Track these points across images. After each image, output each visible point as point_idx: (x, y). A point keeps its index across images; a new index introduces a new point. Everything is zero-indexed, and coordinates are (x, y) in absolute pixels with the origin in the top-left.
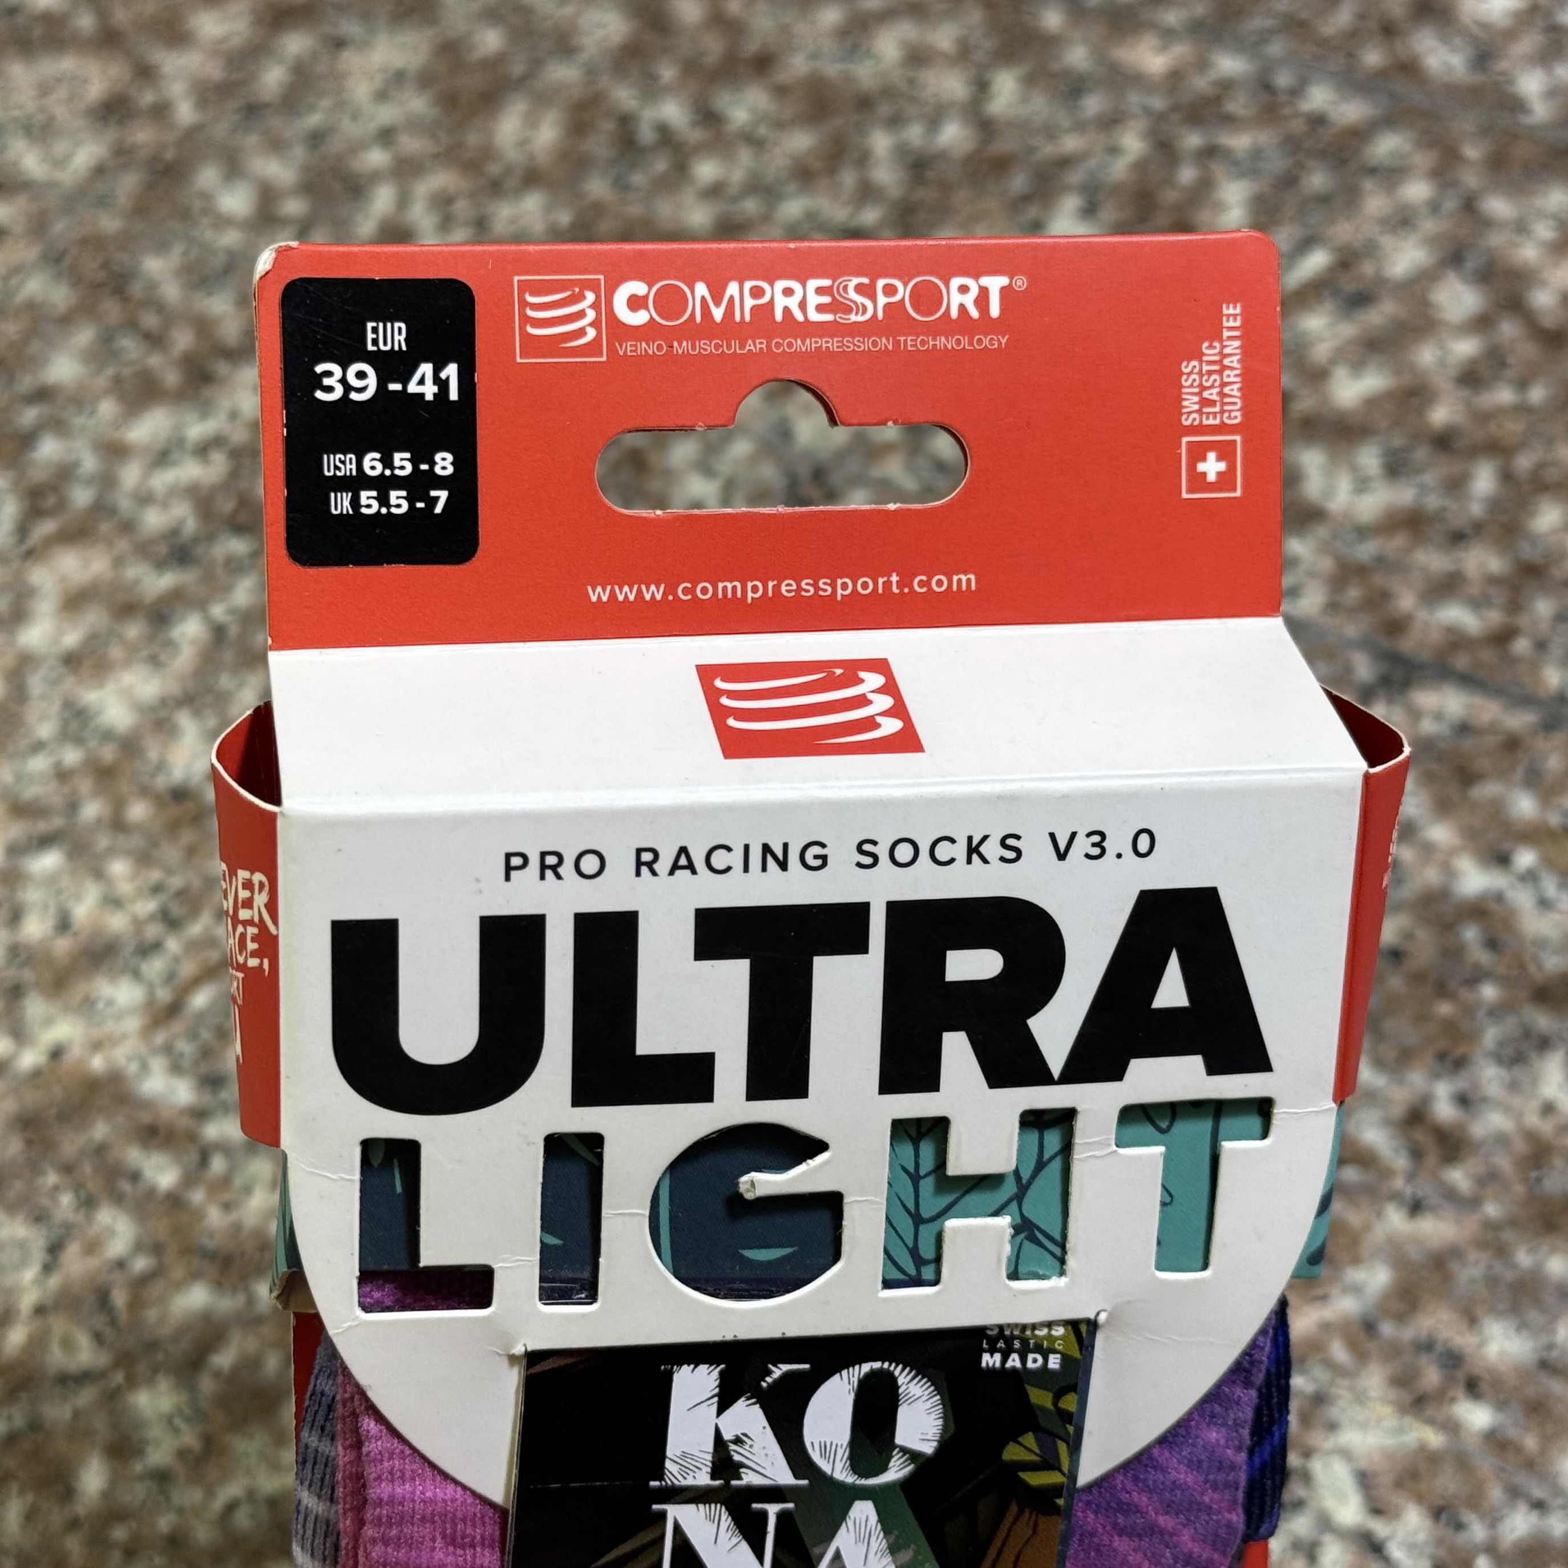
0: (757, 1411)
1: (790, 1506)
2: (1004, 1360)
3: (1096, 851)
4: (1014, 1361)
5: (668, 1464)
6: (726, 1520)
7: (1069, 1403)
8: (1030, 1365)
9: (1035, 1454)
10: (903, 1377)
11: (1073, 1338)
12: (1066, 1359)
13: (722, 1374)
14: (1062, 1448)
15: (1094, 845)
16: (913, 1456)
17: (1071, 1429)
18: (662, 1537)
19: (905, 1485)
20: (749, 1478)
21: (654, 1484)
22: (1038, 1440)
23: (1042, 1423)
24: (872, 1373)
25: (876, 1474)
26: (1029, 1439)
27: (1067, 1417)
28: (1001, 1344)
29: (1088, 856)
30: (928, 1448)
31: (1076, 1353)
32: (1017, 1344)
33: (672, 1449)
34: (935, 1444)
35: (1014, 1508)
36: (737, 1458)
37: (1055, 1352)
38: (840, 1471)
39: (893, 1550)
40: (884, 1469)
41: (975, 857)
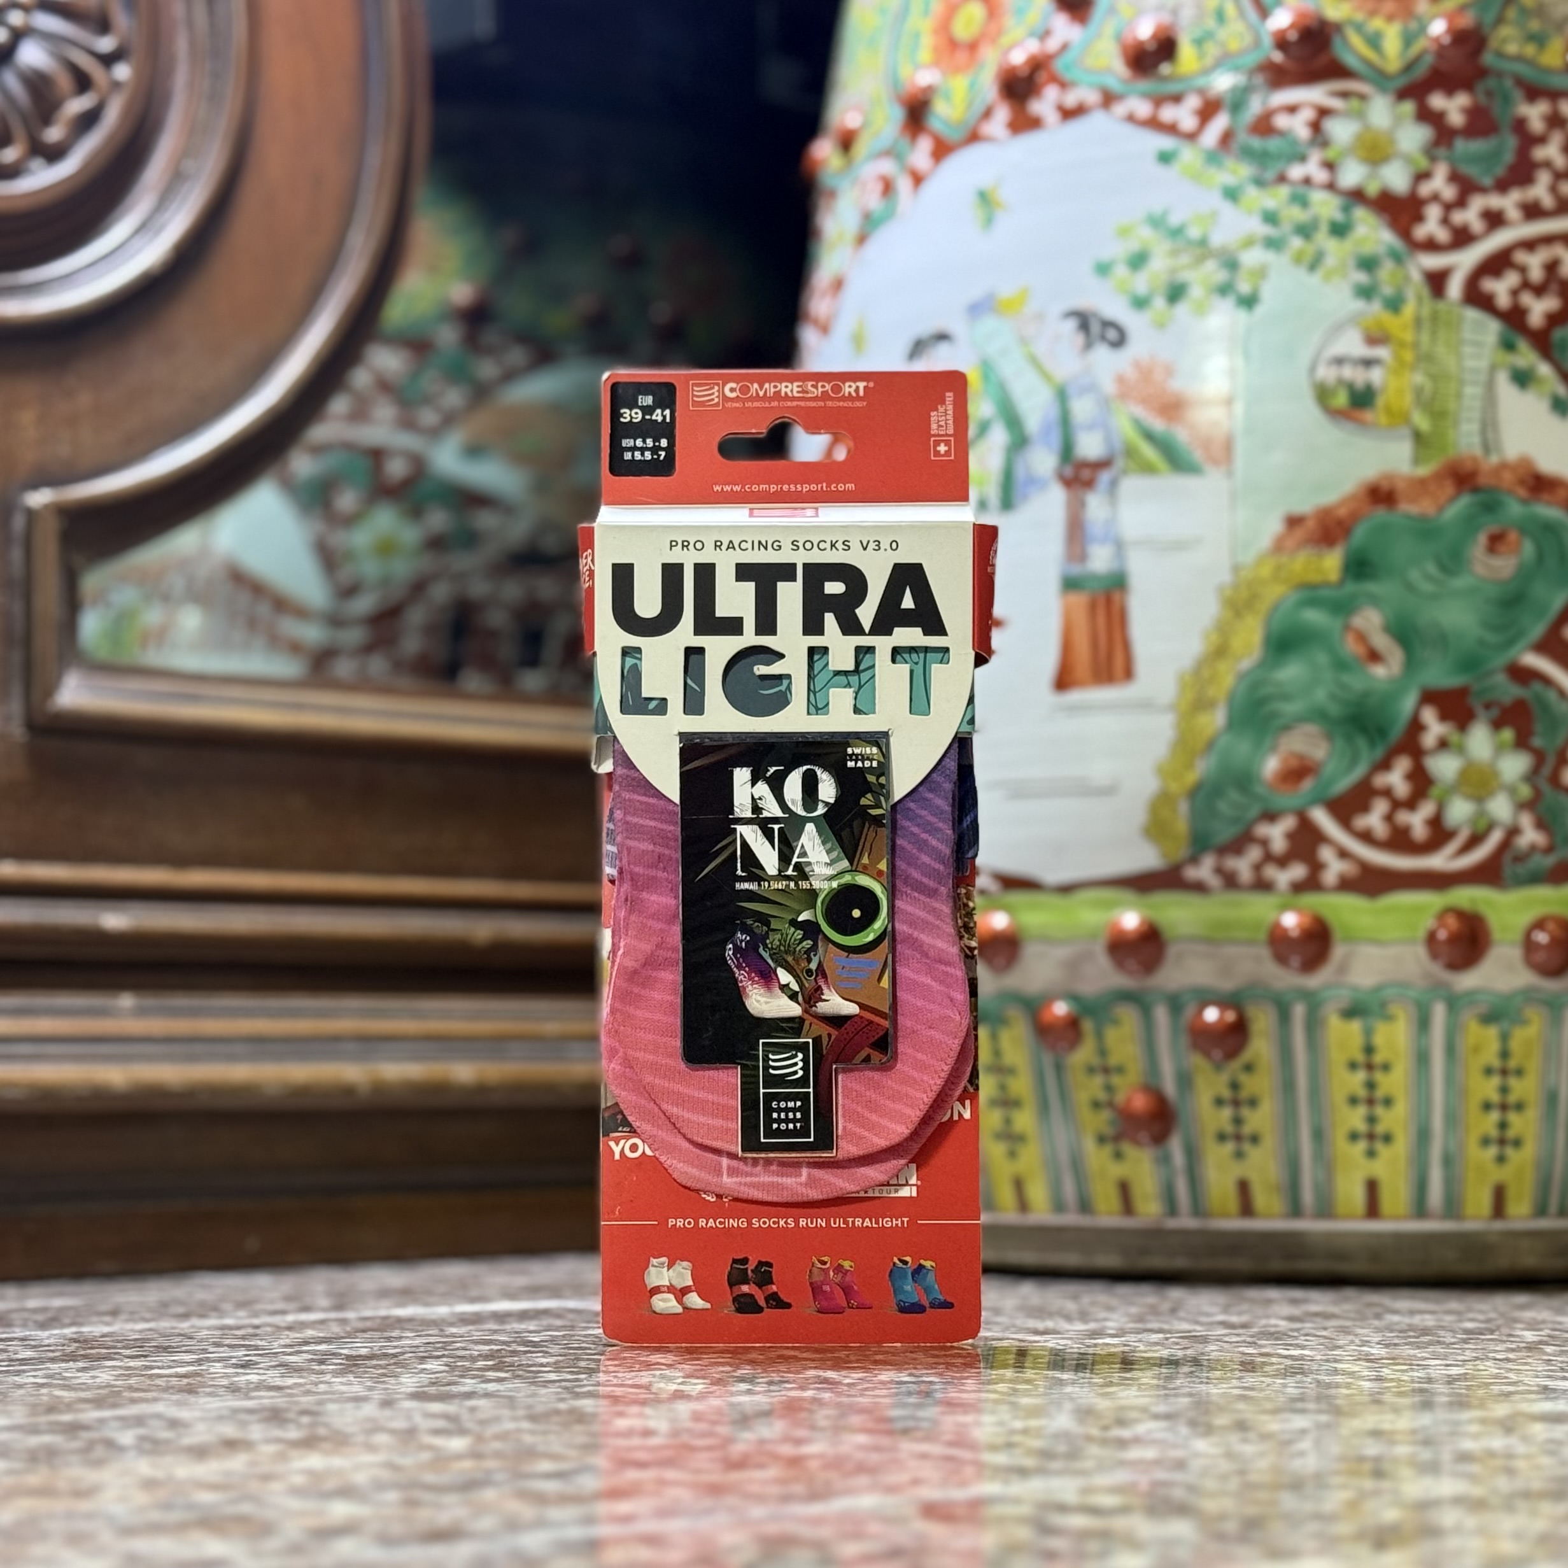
0: (766, 787)
1: (782, 825)
2: (856, 764)
3: (877, 548)
4: (860, 764)
5: (735, 808)
6: (759, 832)
7: (882, 780)
8: (866, 766)
9: (871, 801)
10: (819, 771)
11: (881, 755)
12: (879, 762)
13: (752, 771)
14: (882, 798)
15: (876, 545)
16: (827, 804)
17: (884, 791)
18: (736, 838)
19: (825, 815)
20: (765, 814)
21: (731, 817)
22: (873, 796)
23: (874, 789)
24: (808, 769)
25: (813, 812)
26: (869, 796)
27: (882, 786)
28: (854, 757)
29: (874, 550)
30: (832, 801)
31: (882, 760)
32: (860, 757)
33: (736, 802)
34: (834, 799)
35: (867, 825)
36: (760, 806)
37: (875, 760)
38: (800, 811)
39: (824, 843)
40: (815, 809)
41: (834, 548)
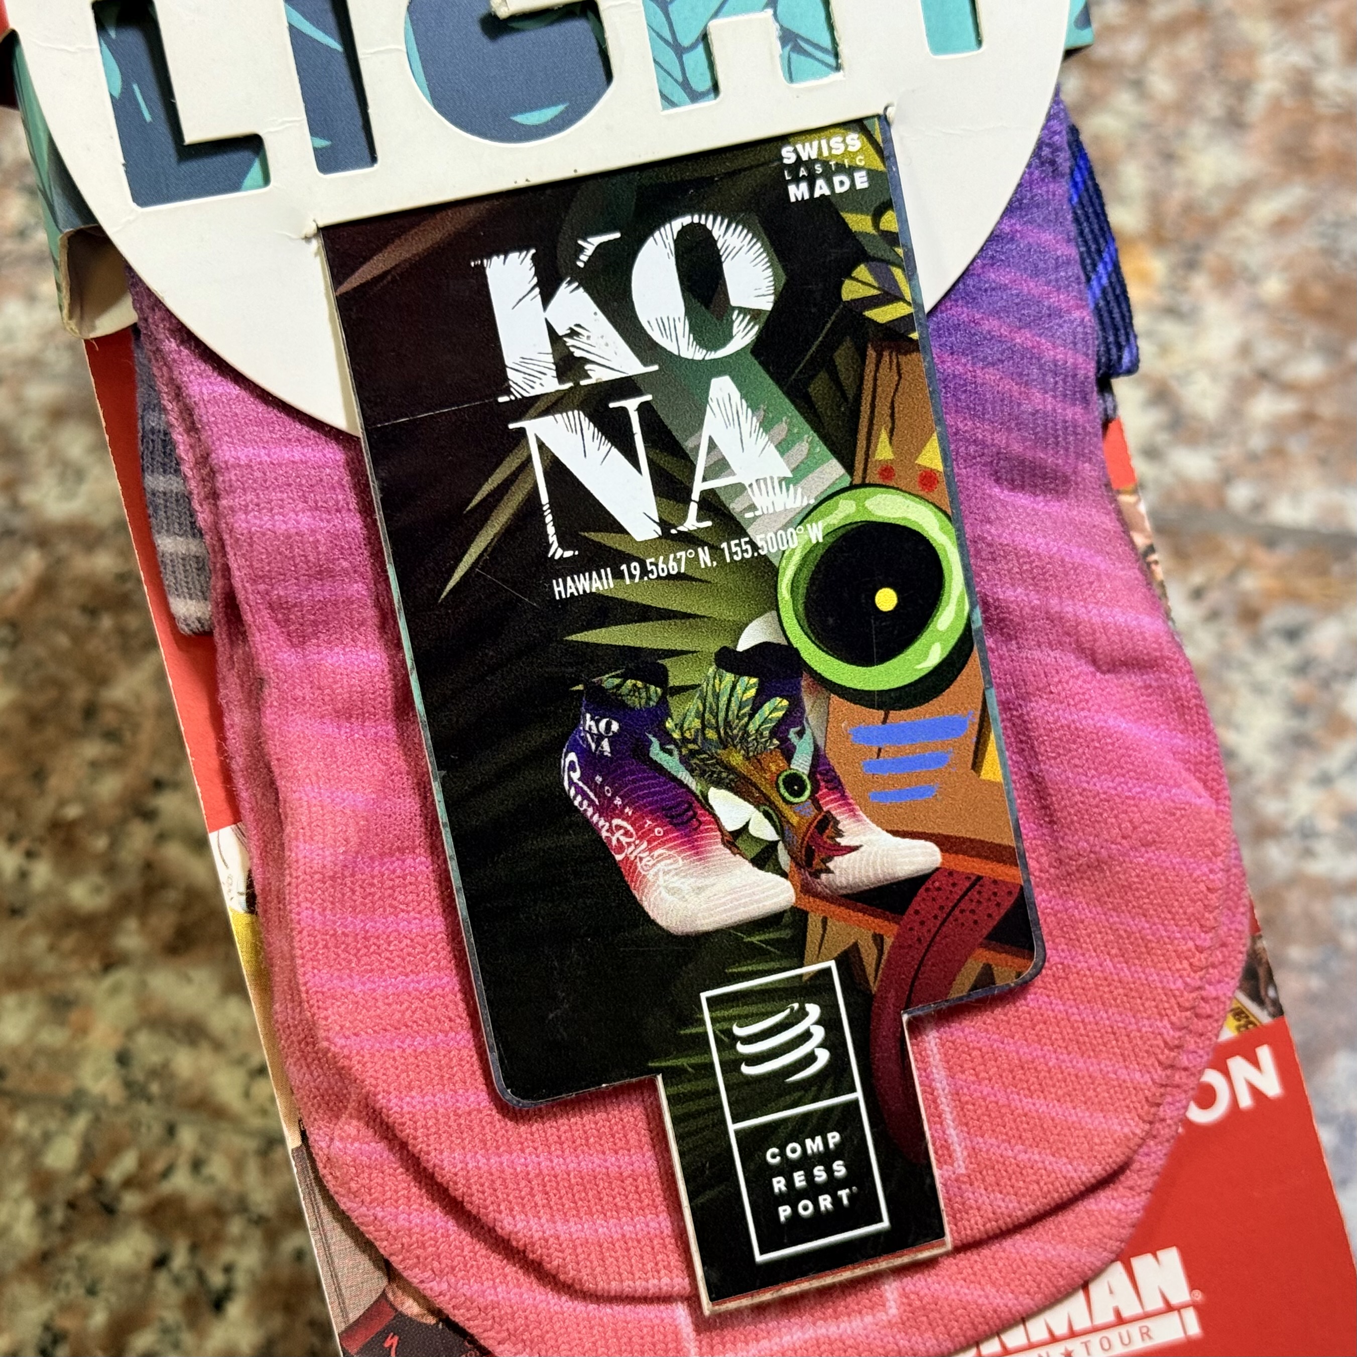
0: (582, 295)
1: (648, 398)
2: (812, 188)
4: (821, 189)
5: (510, 374)
6: (589, 429)
7: (889, 222)
8: (839, 190)
9: (874, 287)
10: (717, 228)
11: (871, 151)
12: (872, 174)
13: (534, 258)
14: (898, 273)
16: (755, 314)
17: (900, 251)
18: (529, 459)
19: (758, 348)
20: (597, 375)
21: (502, 399)
22: (872, 271)
23: (871, 251)
24: (684, 230)
25: (724, 344)
26: (862, 271)
27: (892, 239)
28: (803, 172)
30: (767, 304)
31: (878, 165)
32: (818, 169)
33: (510, 357)
34: (772, 298)
35: (871, 353)
36: (578, 353)
37: (859, 168)
38: (688, 349)
39: (766, 425)
40: (729, 337)
